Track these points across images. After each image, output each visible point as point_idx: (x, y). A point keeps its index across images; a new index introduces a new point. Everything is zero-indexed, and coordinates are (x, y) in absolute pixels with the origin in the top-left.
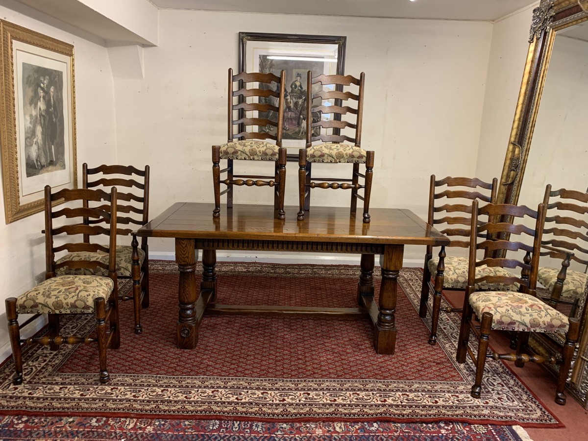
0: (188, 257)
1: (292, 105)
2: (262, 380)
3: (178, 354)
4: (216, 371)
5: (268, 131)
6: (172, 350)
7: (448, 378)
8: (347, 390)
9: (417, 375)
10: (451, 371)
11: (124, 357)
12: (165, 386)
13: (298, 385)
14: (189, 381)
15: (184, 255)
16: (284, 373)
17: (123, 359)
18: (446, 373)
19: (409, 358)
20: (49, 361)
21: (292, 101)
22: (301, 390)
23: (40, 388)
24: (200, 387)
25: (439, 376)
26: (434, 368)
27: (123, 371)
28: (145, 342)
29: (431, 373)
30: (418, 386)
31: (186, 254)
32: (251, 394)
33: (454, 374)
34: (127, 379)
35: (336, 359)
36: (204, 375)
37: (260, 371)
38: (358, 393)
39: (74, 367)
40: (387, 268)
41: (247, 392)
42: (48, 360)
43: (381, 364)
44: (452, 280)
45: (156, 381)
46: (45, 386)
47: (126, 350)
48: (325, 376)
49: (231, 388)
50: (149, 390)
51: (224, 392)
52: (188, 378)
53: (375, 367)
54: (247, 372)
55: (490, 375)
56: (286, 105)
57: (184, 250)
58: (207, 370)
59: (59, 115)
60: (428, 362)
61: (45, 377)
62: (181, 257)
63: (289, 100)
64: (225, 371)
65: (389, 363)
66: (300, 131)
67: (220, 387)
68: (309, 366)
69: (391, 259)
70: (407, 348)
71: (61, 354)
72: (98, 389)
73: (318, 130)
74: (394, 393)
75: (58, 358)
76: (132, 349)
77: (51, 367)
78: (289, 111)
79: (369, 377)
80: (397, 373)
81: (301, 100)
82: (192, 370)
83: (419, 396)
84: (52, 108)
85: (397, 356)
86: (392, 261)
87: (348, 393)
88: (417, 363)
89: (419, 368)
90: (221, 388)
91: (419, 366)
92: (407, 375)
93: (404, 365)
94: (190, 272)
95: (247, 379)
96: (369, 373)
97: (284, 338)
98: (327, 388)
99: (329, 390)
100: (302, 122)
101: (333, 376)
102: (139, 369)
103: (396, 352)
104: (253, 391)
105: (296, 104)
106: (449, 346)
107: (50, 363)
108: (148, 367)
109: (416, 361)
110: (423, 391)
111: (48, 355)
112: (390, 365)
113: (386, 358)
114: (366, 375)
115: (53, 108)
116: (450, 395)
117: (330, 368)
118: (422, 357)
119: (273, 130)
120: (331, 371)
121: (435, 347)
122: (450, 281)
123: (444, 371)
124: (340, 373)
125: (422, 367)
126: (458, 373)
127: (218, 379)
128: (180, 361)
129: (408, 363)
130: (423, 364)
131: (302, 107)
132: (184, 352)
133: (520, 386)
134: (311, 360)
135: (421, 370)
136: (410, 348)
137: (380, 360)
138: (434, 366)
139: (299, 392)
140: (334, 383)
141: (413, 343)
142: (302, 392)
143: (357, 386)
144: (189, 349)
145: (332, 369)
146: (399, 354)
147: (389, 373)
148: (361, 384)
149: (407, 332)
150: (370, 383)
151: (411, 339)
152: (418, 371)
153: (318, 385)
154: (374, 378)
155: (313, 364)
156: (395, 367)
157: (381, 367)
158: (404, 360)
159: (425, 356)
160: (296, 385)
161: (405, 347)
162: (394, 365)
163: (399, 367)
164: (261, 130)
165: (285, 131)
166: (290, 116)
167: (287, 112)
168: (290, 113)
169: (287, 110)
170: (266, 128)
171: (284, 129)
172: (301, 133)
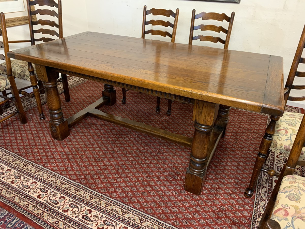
0: (43, 76)
2: (73, 184)
3: (48, 142)
4: (53, 164)
6: (48, 138)
8: (123, 221)
11: (18, 135)
12: (13, 167)
14: (30, 167)
16: (95, 183)
17: (16, 137)
19: (211, 205)
24: (30, 175)
27: (6, 146)
28: (41, 127)
32: (53, 195)
35: (145, 183)
37: (80, 175)
41: (53, 192)
43: (178, 204)
44: (281, 147)
45: (13, 160)
47: (25, 130)
49: (46, 184)
50: (2, 167)
51: (38, 186)
52: (32, 165)
53: (170, 204)
54: (71, 173)
58: (49, 162)
60: (226, 217)
64: (58, 166)
65: (186, 204)
68: (118, 183)
69: (201, 113)
70: (218, 193)
76: (28, 131)
80: (185, 218)
82: (41, 159)
85: (201, 199)
86: (201, 115)
87: (121, 224)
88: (212, 215)
89: (211, 221)
90: (41, 182)
91: (212, 218)
93: (198, 212)
94: (50, 88)
95: (64, 180)
96: (159, 209)
97: (126, 149)
98: (109, 212)
99: (109, 215)
101: (126, 200)
102: (15, 147)
103: (203, 194)
104: (57, 192)
108: (21, 147)
109: (214, 211)
113: (188, 198)
114: (154, 210)
117: (131, 191)
120: (130, 194)
121: (247, 201)
122: (278, 146)
124: (134, 200)
125: (214, 221)
127: (47, 172)
128: (43, 148)
129: (204, 211)
130: (219, 217)
132: (53, 141)
134: (124, 177)
136: (220, 194)
137: (181, 198)
138: (228, 225)
139: (86, 207)
140: (120, 209)
141: (229, 188)
142: (87, 208)
143: (135, 220)
144: (58, 140)
145: (132, 193)
146: (204, 197)
147: (176, 216)
148: (140, 219)
149: (233, 174)
150: (149, 222)
151: (230, 183)
152: (206, 225)
153: (107, 205)
154: (158, 216)
155: (122, 182)
156: (187, 211)
157: (175, 206)
158: (203, 206)
159: (228, 209)
160: (91, 198)
161: (216, 191)
162: (188, 208)
163: (192, 212)
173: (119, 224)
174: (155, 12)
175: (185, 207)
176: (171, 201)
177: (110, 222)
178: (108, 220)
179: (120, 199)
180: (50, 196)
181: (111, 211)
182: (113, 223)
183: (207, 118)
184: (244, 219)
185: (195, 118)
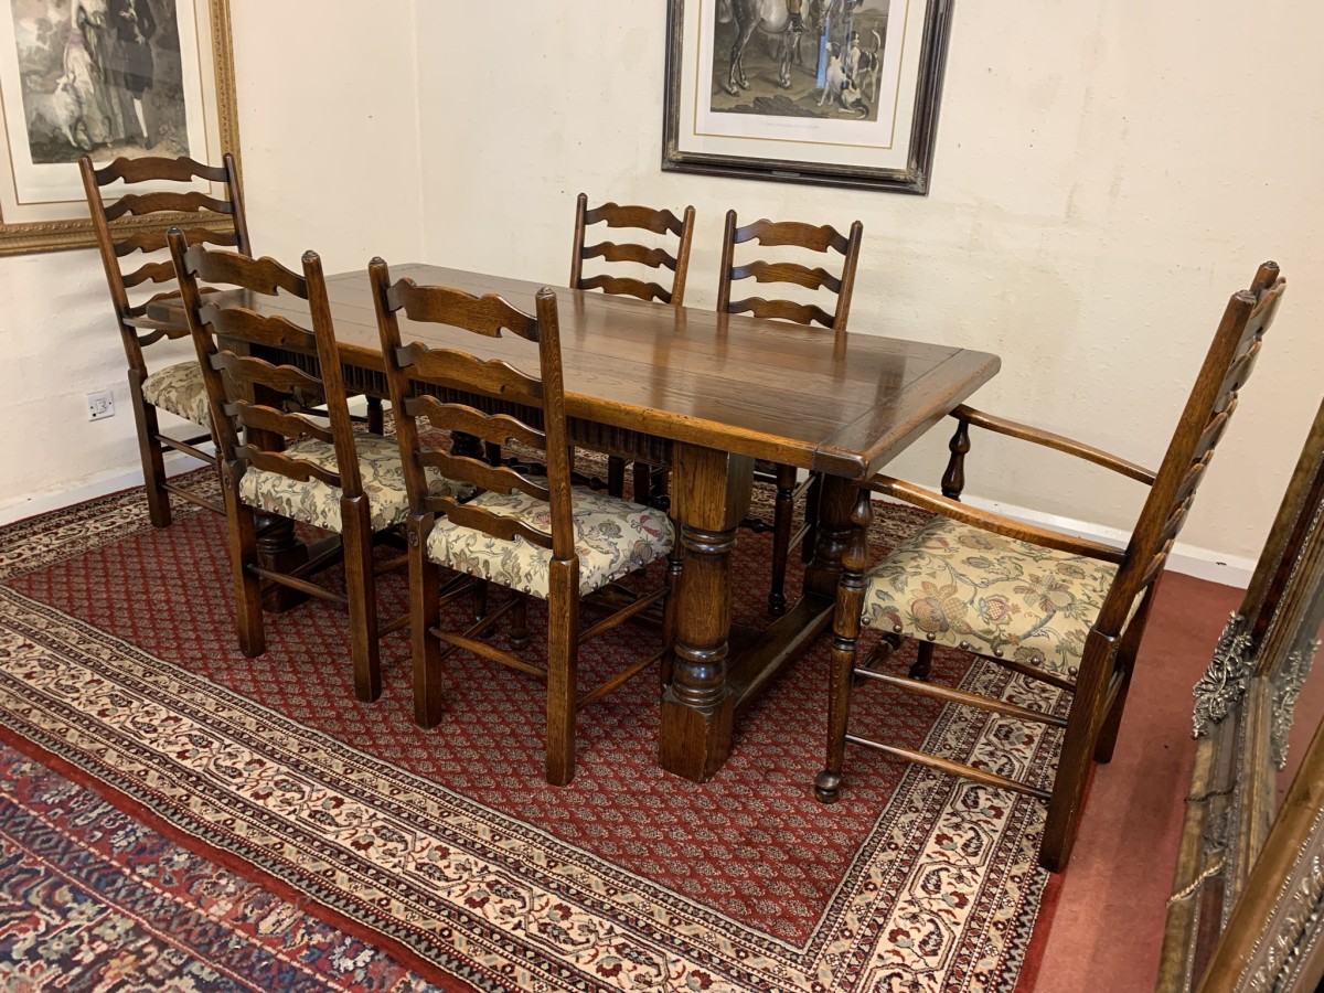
2: (297, 731)
4: (242, 676)
5: (735, 89)
7: (762, 917)
8: (439, 832)
9: (682, 870)
10: (805, 899)
11: (137, 589)
12: (109, 673)
13: (351, 773)
14: (163, 679)
16: (368, 733)
17: (128, 593)
18: (777, 898)
19: (735, 810)
22: (337, 788)
24: (162, 699)
26: (764, 870)
27: (92, 616)
29: (730, 879)
30: (638, 899)
32: (230, 753)
33: (801, 912)
34: (74, 635)
35: (534, 743)
36: (209, 676)
37: (323, 708)
38: (453, 850)
39: (40, 582)
41: (227, 746)
43: (627, 800)
45: (112, 657)
47: (162, 577)
48: (443, 774)
49: (211, 724)
50: (71, 672)
51: (183, 728)
52: (173, 672)
53: (599, 800)
54: (297, 701)
55: (919, 966)
56: (789, 10)
58: (228, 669)
59: (160, 30)
60: (774, 843)
64: (256, 682)
65: (654, 802)
66: (823, 90)
67: (192, 714)
68: (444, 736)
69: (691, 491)
70: (767, 781)
71: (58, 552)
72: (5, 638)
73: (874, 88)
74: (539, 891)
75: (45, 557)
76: (173, 579)
78: (795, 30)
79: (537, 821)
80: (639, 839)
82: (204, 658)
83: (593, 932)
84: (132, 11)
85: (706, 792)
86: (693, 498)
87: (431, 839)
89: (719, 851)
90: (194, 718)
91: (727, 844)
92: (654, 856)
95: (270, 717)
96: (560, 809)
98: (400, 807)
99: (398, 814)
100: (828, 64)
101: (461, 782)
102: (123, 621)
104: (243, 749)
106: (913, 822)
107: (18, 564)
108: (144, 623)
109: (738, 827)
110: (629, 922)
111: (40, 547)
112: (647, 809)
114: (544, 811)
115: (136, 10)
116: (693, 967)
117: (481, 760)
118: (774, 821)
119: (749, 89)
120: (476, 767)
123: (782, 889)
124: (487, 782)
125: (732, 851)
126: (819, 914)
127: (219, 693)
128: (215, 630)
129: (706, 825)
130: (749, 843)
131: (831, 17)
134: (469, 723)
135: (714, 860)
136: (774, 785)
137: (641, 786)
138: (772, 864)
139: (327, 790)
140: (436, 801)
143: (476, 832)
145: (485, 764)
146: (718, 789)
147: (610, 831)
148: (492, 831)
150: (519, 839)
152: (702, 860)
153: (395, 790)
154: (553, 828)
155: (458, 735)
156: (653, 820)
157: (616, 806)
158: (708, 810)
159: (786, 824)
160: (350, 770)
161: (764, 776)
163: (666, 824)
164: (719, 88)
165: (780, 91)
166: (798, 43)
167: (789, 33)
168: (796, 36)
169: (791, 25)
170: (733, 81)
171: (778, 85)
172: (824, 97)
173: (425, 838)
174: (616, 215)
176: (607, 793)
177: (394, 833)
178: (391, 827)
179: (442, 777)
180: (219, 756)
181: (404, 806)
183: (707, 508)
184: (831, 852)
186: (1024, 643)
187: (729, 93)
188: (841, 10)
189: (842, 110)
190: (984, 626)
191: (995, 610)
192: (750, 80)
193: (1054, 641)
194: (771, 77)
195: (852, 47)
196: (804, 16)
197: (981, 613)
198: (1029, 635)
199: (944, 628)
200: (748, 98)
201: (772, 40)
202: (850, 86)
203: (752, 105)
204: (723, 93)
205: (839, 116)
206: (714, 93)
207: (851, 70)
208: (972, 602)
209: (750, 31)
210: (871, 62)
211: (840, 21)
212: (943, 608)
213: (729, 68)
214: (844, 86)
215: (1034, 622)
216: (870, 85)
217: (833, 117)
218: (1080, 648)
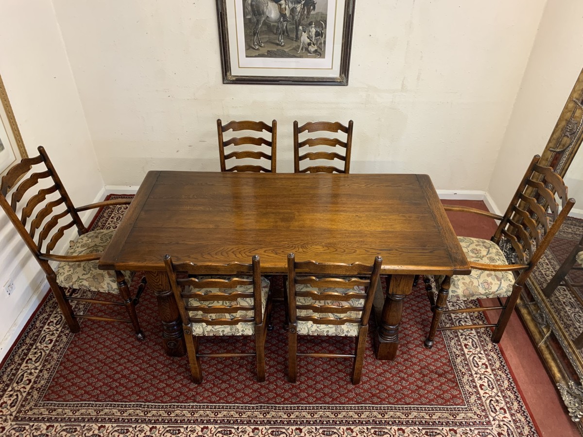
0: (162, 285)
1: (287, 13)
2: (253, 408)
3: (167, 366)
4: (206, 394)
5: (257, 47)
6: (161, 358)
7: (449, 401)
8: (341, 423)
9: (416, 396)
10: (453, 388)
11: (111, 373)
12: (153, 421)
13: (290, 415)
14: (178, 412)
15: (157, 283)
16: (278, 395)
17: (110, 377)
18: (447, 391)
19: (411, 365)
20: (35, 382)
21: (287, 7)
22: (292, 425)
23: (27, 427)
24: (189, 422)
25: (439, 396)
26: (436, 384)
27: (110, 397)
28: (133, 347)
29: (431, 392)
30: (415, 414)
31: (159, 282)
32: (242, 432)
33: (455, 393)
34: (114, 411)
35: (334, 370)
36: (194, 401)
37: (251, 393)
38: (352, 427)
39: (60, 391)
40: (393, 292)
41: (238, 428)
42: (33, 381)
43: (381, 379)
45: (144, 413)
46: (31, 424)
47: (114, 361)
48: (319, 399)
49: (221, 423)
50: (137, 429)
51: (214, 430)
52: (178, 407)
53: (373, 383)
54: (239, 395)
55: (493, 394)
56: (280, 13)
57: (156, 278)
58: (197, 394)
60: (430, 372)
61: (31, 409)
62: (153, 284)
63: (283, 6)
64: (215, 394)
65: (388, 375)
66: (299, 46)
67: (209, 422)
68: (304, 383)
69: (399, 285)
70: (410, 349)
71: (46, 370)
72: (85, 428)
73: (323, 45)
74: (389, 427)
75: (43, 375)
76: (120, 359)
77: (36, 392)
78: (284, 21)
79: (364, 402)
80: (396, 391)
81: (299, 5)
82: (182, 394)
83: (415, 432)
85: (398, 363)
86: (399, 287)
87: (342, 427)
88: (417, 375)
89: (419, 383)
90: (211, 423)
91: (419, 379)
92: (405, 396)
93: (403, 379)
95: (238, 407)
96: (366, 393)
97: (280, 334)
98: (320, 420)
99: (323, 424)
100: (301, 35)
101: (328, 399)
102: (126, 393)
103: (397, 356)
104: (244, 427)
105: (293, 10)
106: (455, 343)
107: (35, 386)
108: (136, 389)
109: (417, 371)
110: (420, 423)
111: (33, 371)
112: (389, 379)
113: (386, 367)
114: (362, 397)
116: (448, 429)
117: (325, 386)
118: (423, 364)
119: (264, 47)
120: (327, 391)
123: (445, 387)
124: (336, 395)
125: (422, 381)
126: (460, 391)
127: (208, 407)
128: (169, 377)
129: (408, 376)
130: (424, 376)
131: (301, 15)
132: (174, 362)
133: (524, 412)
134: (306, 373)
135: (421, 387)
136: (412, 349)
137: (379, 371)
138: (436, 380)
139: (291, 427)
140: (328, 411)
141: (416, 339)
142: (294, 428)
143: (351, 416)
144: (179, 357)
145: (328, 388)
146: (400, 360)
147: (386, 393)
148: (356, 413)
149: (411, 320)
150: (366, 411)
151: (415, 332)
152: (418, 389)
153: (311, 414)
154: (371, 401)
155: (307, 380)
156: (393, 382)
157: (380, 383)
158: (404, 370)
159: (427, 363)
160: (289, 415)
161: (407, 347)
162: (393, 379)
163: (398, 381)
164: (249, 47)
165: (279, 47)
166: (286, 27)
167: (281, 22)
168: (285, 23)
169: (282, 19)
170: (256, 43)
171: (278, 44)
172: (300, 49)
173: (340, 428)
175: (388, 379)
176: (373, 379)
177: (329, 431)
178: (326, 430)
181: (321, 419)
182: (333, 430)
183: (405, 289)
184: (446, 367)
185: (392, 291)
186: (496, 293)
187: (255, 49)
188: (305, 12)
189: (309, 54)
190: (485, 292)
191: (486, 286)
192: (264, 43)
193: (505, 290)
194: (273, 41)
195: (312, 28)
196: (288, 15)
197: (483, 288)
198: (498, 290)
199: (473, 295)
200: (264, 51)
201: (274, 26)
202: (312, 45)
203: (266, 54)
204: (251, 49)
205: (307, 57)
206: (247, 50)
207: (312, 38)
208: (479, 285)
209: (262, 22)
210: (320, 34)
211: (305, 17)
212: (472, 290)
213: (253, 38)
214: (309, 44)
215: (498, 286)
216: (321, 43)
217: (305, 57)
218: (511, 289)
